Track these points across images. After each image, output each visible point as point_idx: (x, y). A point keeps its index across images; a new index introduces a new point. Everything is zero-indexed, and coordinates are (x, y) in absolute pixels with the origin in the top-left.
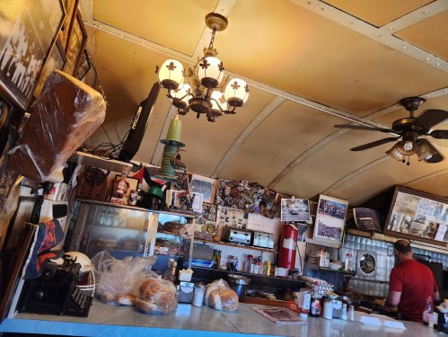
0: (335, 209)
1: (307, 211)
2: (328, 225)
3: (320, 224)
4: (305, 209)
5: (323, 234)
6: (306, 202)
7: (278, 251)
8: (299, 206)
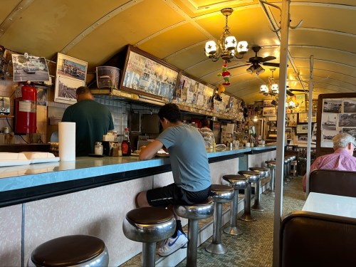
0: (75, 70)
1: (45, 70)
2: (69, 86)
3: (61, 85)
4: (42, 68)
5: (64, 95)
6: (42, 60)
7: (14, 114)
8: (34, 63)
